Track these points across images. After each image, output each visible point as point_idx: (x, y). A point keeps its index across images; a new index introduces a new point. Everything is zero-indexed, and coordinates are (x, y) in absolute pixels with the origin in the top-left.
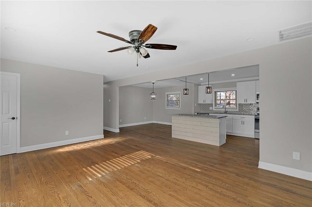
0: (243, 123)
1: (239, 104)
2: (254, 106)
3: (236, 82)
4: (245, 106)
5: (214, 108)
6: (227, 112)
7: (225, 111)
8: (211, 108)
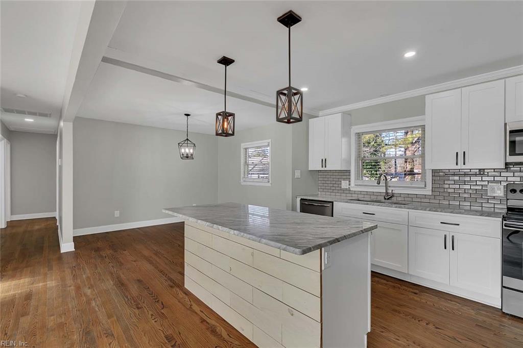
0: (449, 243)
1: (434, 171)
2: (492, 179)
3: (423, 97)
4: (456, 178)
5: (353, 184)
6: (394, 199)
7: (387, 193)
8: (344, 184)
